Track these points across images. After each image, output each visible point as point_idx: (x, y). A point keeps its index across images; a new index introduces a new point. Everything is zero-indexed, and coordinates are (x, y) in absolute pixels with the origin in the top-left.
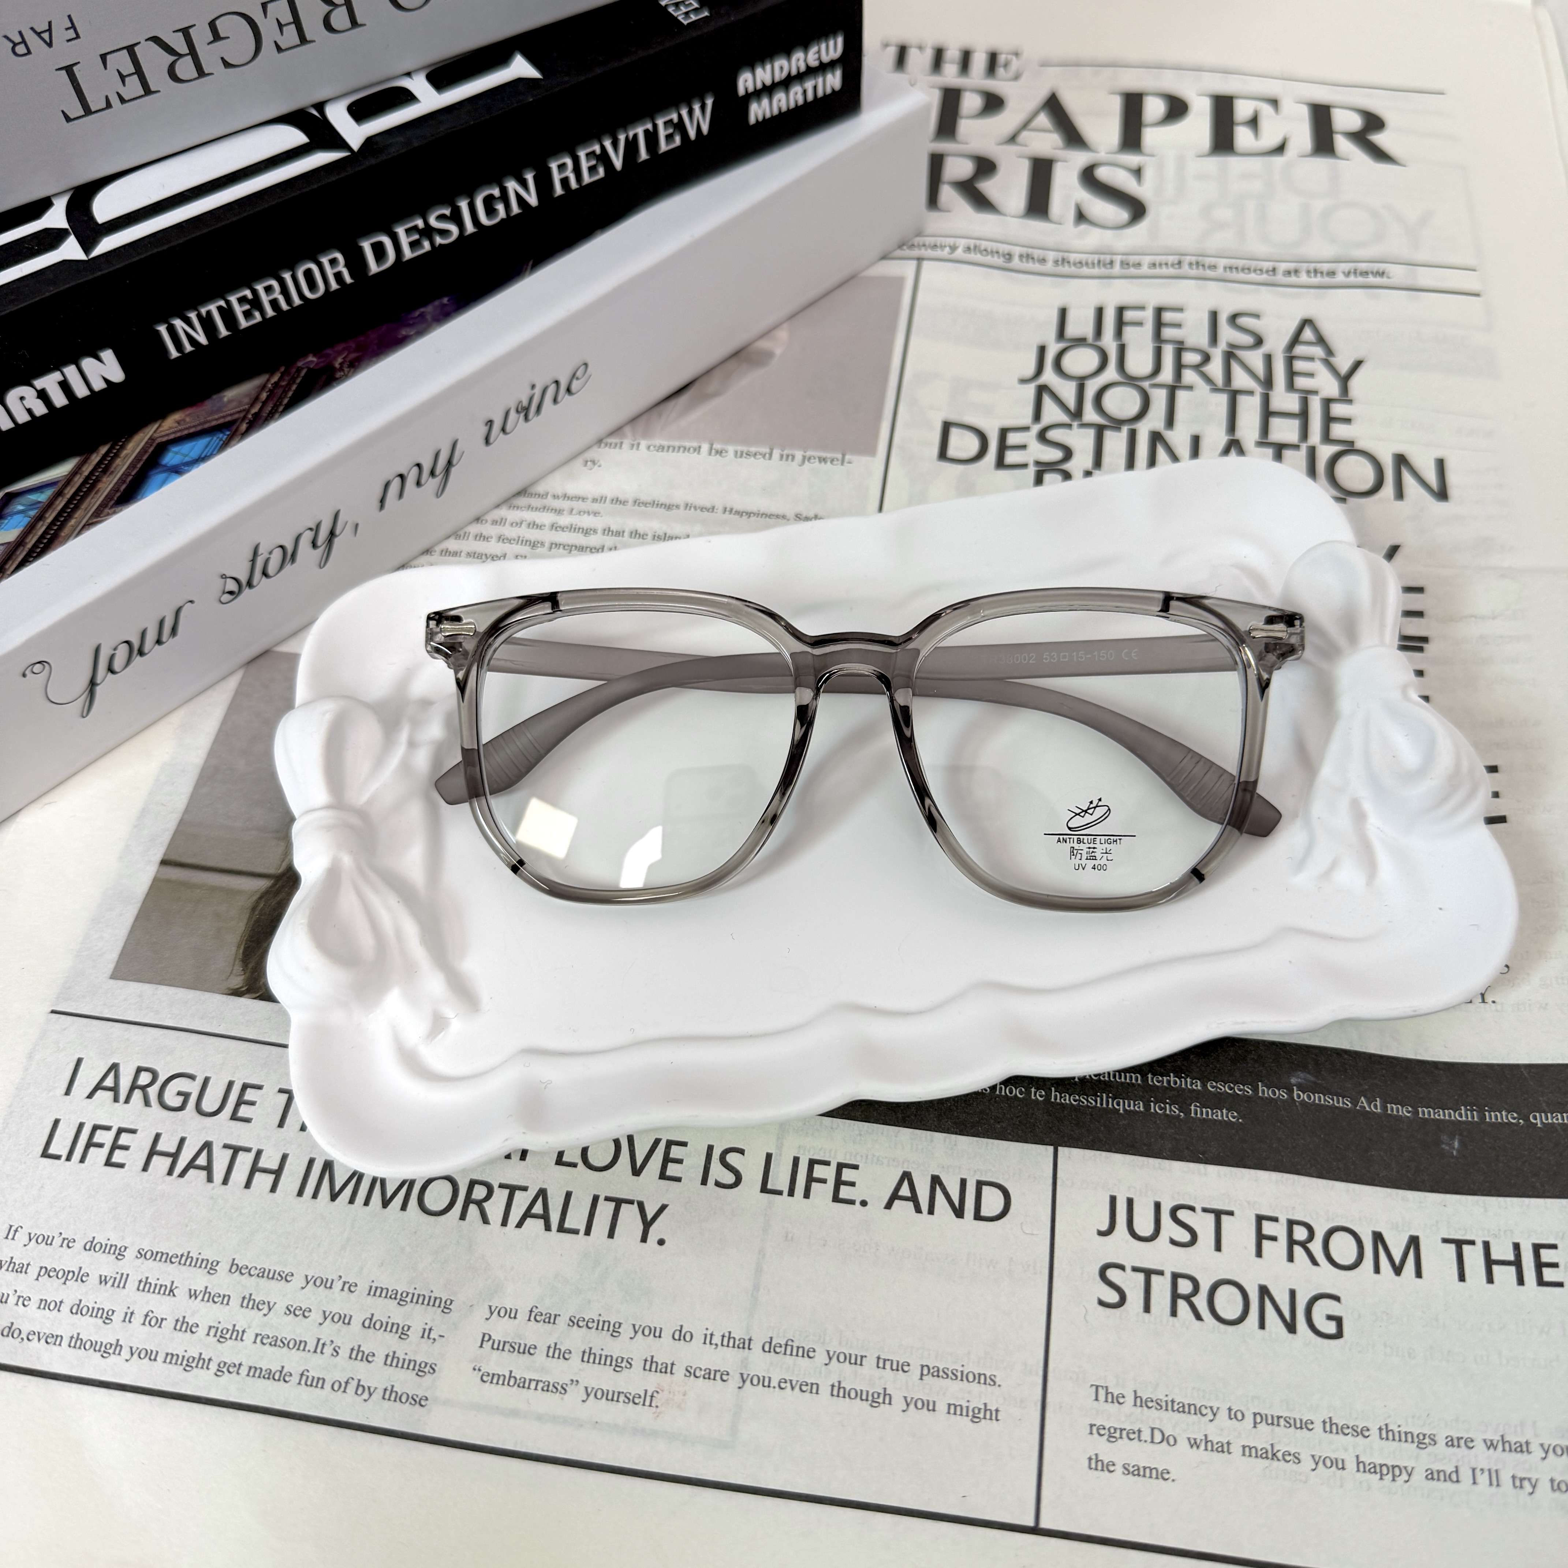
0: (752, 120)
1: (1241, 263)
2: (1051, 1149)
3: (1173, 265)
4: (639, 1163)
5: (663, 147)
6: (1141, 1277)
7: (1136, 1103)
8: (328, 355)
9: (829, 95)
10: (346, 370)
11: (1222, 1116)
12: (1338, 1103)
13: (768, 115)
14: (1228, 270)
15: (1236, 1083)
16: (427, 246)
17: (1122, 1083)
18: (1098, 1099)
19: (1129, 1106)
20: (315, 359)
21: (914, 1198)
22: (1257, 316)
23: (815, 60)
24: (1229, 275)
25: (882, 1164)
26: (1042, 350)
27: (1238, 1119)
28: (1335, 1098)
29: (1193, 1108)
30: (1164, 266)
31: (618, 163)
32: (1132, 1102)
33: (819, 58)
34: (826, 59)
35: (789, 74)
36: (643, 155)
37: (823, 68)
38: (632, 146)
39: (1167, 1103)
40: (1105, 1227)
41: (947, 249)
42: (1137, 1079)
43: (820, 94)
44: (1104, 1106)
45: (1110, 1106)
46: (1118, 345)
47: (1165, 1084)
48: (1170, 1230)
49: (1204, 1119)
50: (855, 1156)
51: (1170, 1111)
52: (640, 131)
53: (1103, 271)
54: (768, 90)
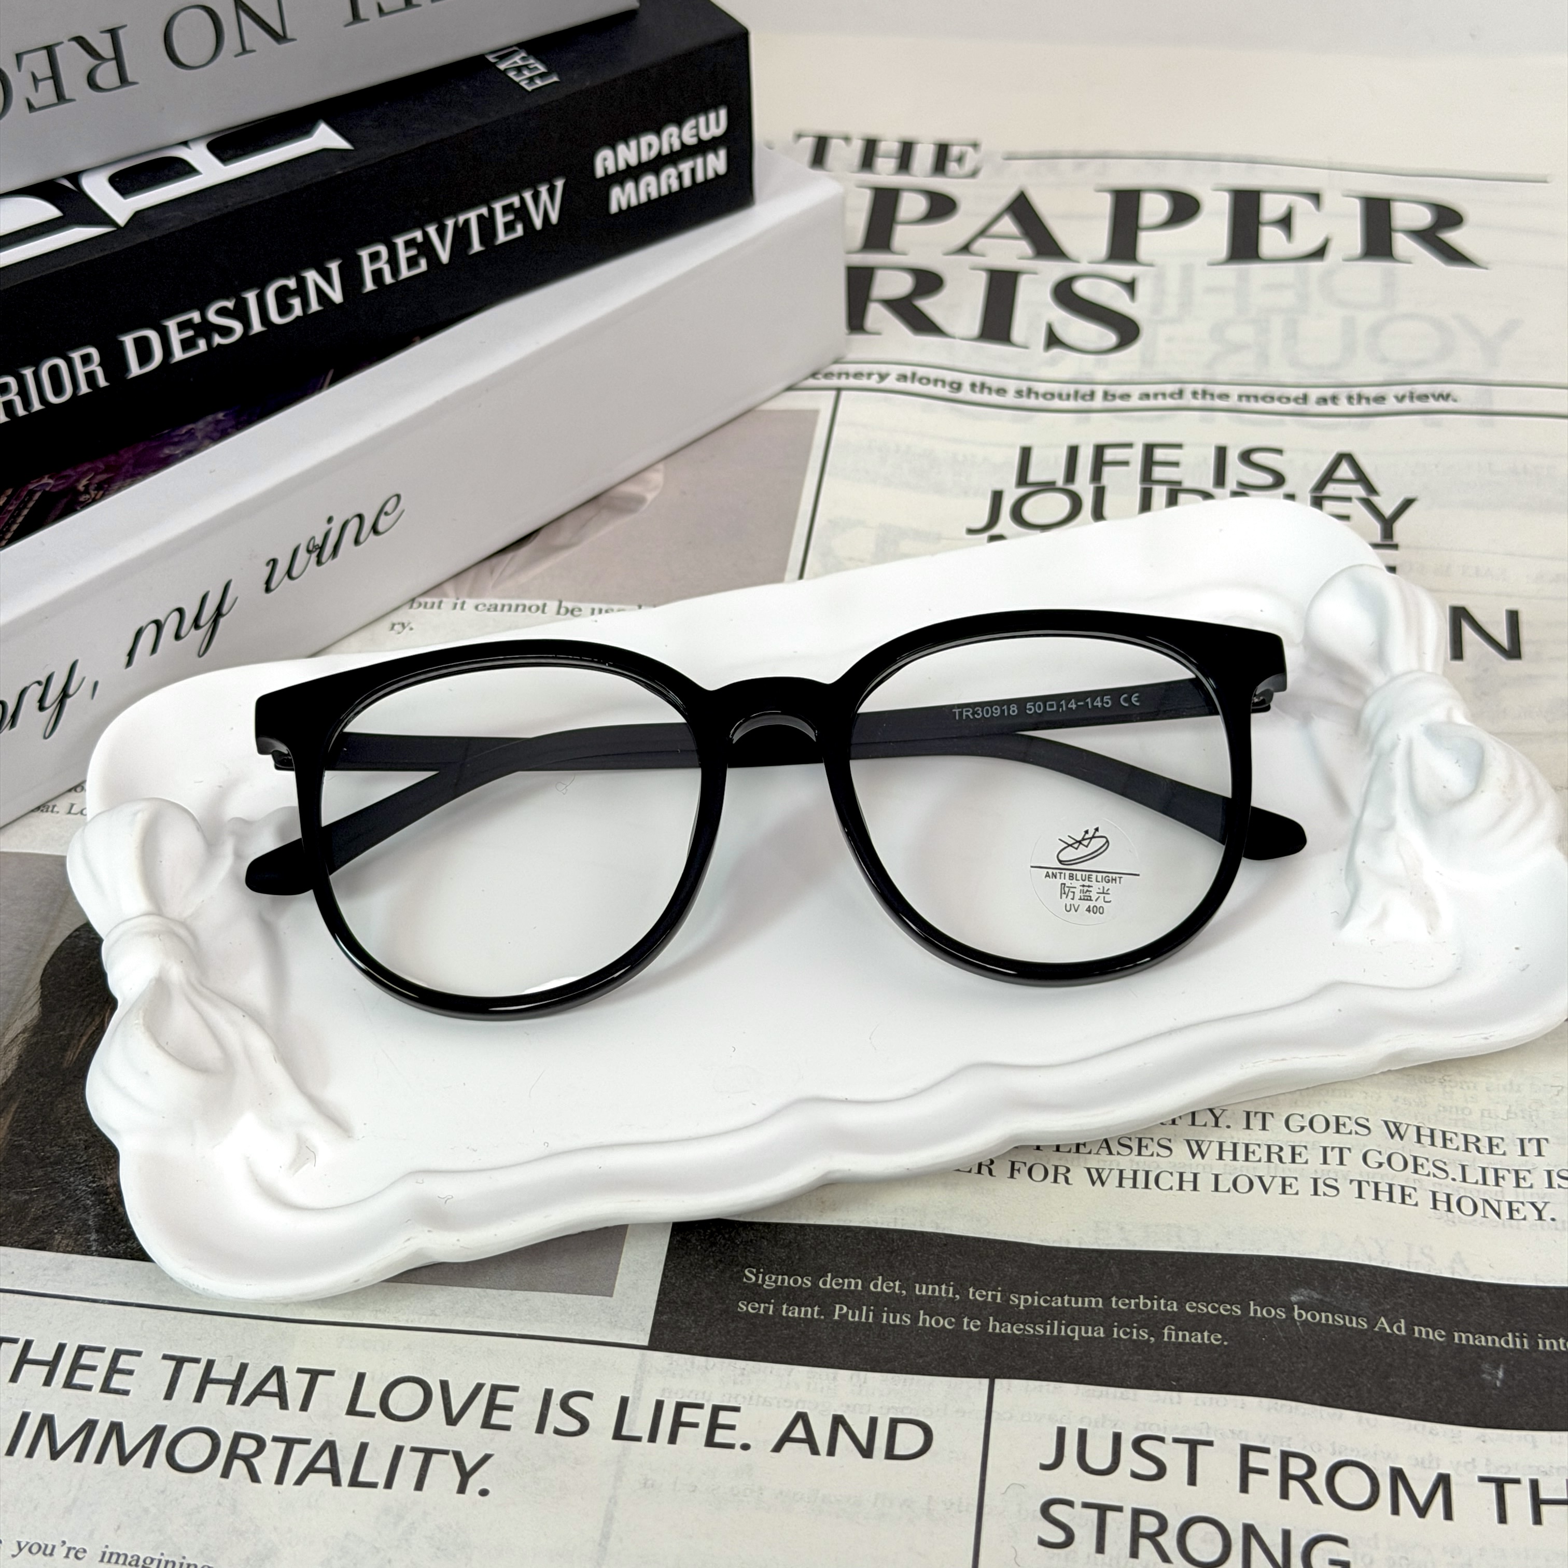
0: (614, 209)
1: (1261, 391)
2: (986, 1382)
3: (1172, 396)
4: (455, 1410)
5: (502, 237)
6: (1094, 1513)
7: (1096, 1329)
8: (70, 476)
9: (712, 180)
10: (93, 493)
11: (1203, 1339)
12: (1351, 1321)
13: (634, 202)
14: (1244, 399)
15: (1221, 1303)
16: (202, 345)
17: (1078, 1308)
18: (1048, 1327)
19: (1086, 1332)
20: (51, 481)
21: (810, 1440)
22: (1279, 451)
23: (692, 136)
24: (1244, 405)
25: (771, 1405)
26: (997, 497)
27: (1223, 1342)
28: (1347, 1318)
29: (1166, 1331)
30: (1160, 397)
31: (444, 256)
32: (1090, 1328)
33: (697, 135)
34: (705, 136)
35: (659, 154)
36: (477, 247)
37: (703, 148)
38: (462, 233)
39: (1134, 1328)
40: (1050, 1460)
41: (875, 378)
42: (1097, 1303)
43: (700, 178)
44: (1055, 1333)
45: (1063, 1333)
46: (1094, 487)
47: (1133, 1307)
48: (1130, 1460)
49: (1180, 1343)
50: (736, 1398)
51: (1137, 1336)
52: (472, 216)
53: (1081, 404)
54: (633, 173)
